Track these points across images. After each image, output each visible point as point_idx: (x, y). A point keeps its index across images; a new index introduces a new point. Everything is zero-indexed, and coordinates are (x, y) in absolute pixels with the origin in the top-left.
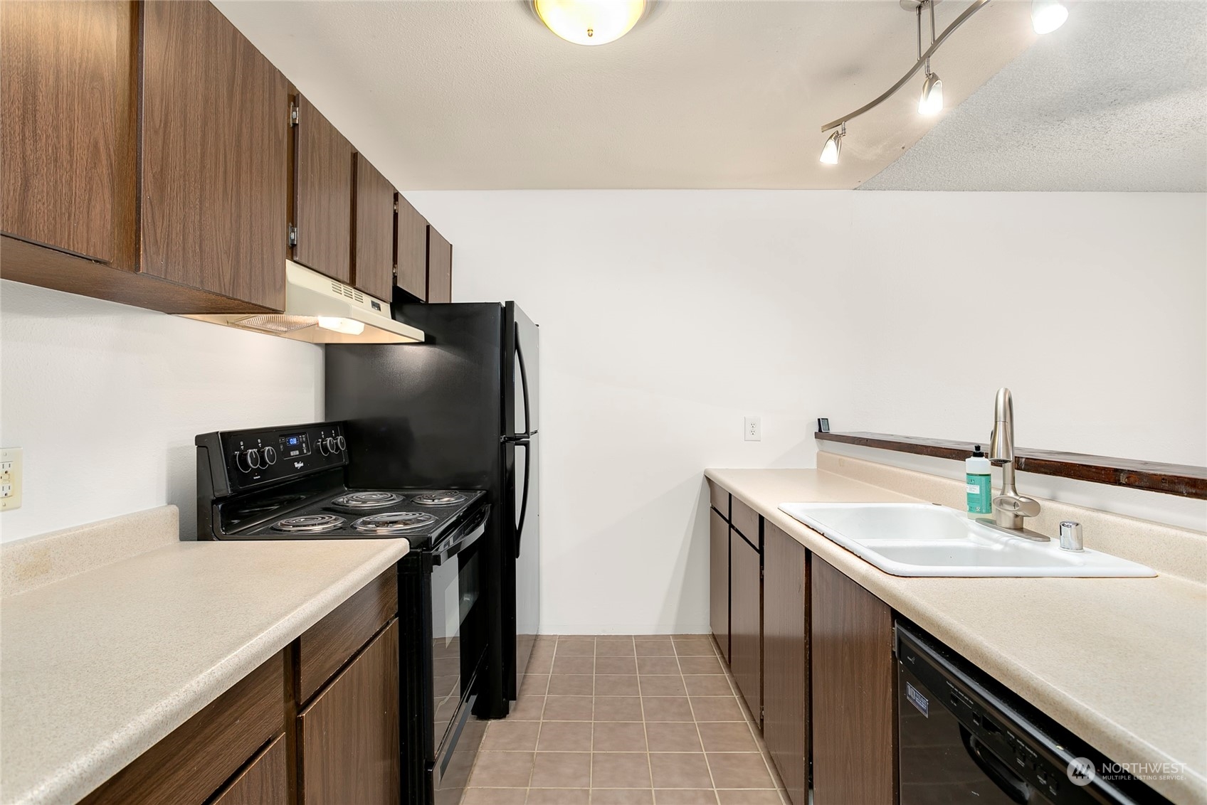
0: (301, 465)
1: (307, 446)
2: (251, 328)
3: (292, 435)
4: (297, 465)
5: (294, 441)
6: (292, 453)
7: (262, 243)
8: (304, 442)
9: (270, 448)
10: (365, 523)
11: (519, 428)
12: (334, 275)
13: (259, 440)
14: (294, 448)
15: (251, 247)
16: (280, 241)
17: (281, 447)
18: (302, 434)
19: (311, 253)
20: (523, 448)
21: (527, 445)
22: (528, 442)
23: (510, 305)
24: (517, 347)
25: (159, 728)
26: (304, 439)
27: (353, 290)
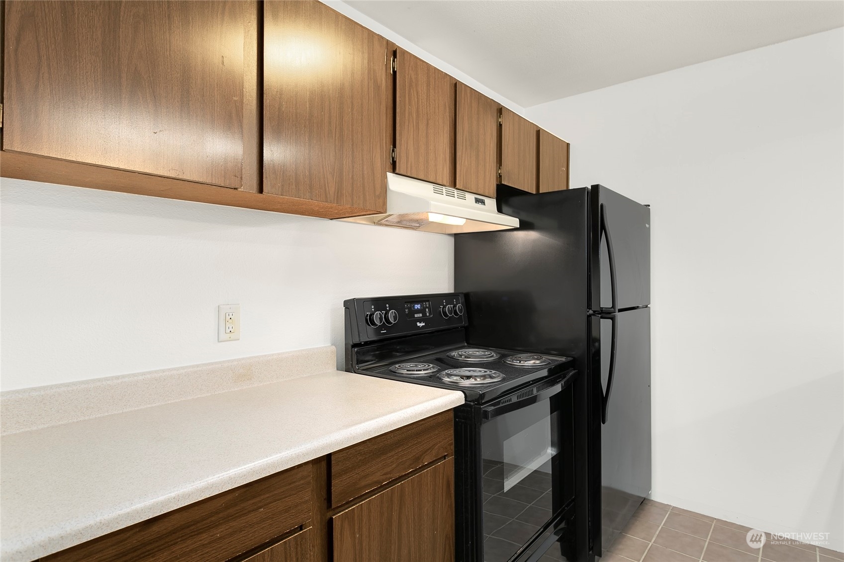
0: (422, 324)
1: (430, 310)
2: (392, 226)
3: (417, 302)
4: (418, 324)
5: (418, 306)
6: (416, 316)
7: (363, 163)
8: (427, 308)
9: (393, 311)
10: (449, 375)
11: (605, 302)
12: (433, 181)
13: (387, 305)
14: (418, 311)
15: (353, 167)
16: (379, 160)
17: (407, 310)
18: (426, 301)
19: (409, 166)
20: (610, 321)
21: (613, 319)
22: (614, 316)
23: (596, 188)
24: (603, 227)
25: (170, 502)
26: (427, 305)
27: (456, 191)
